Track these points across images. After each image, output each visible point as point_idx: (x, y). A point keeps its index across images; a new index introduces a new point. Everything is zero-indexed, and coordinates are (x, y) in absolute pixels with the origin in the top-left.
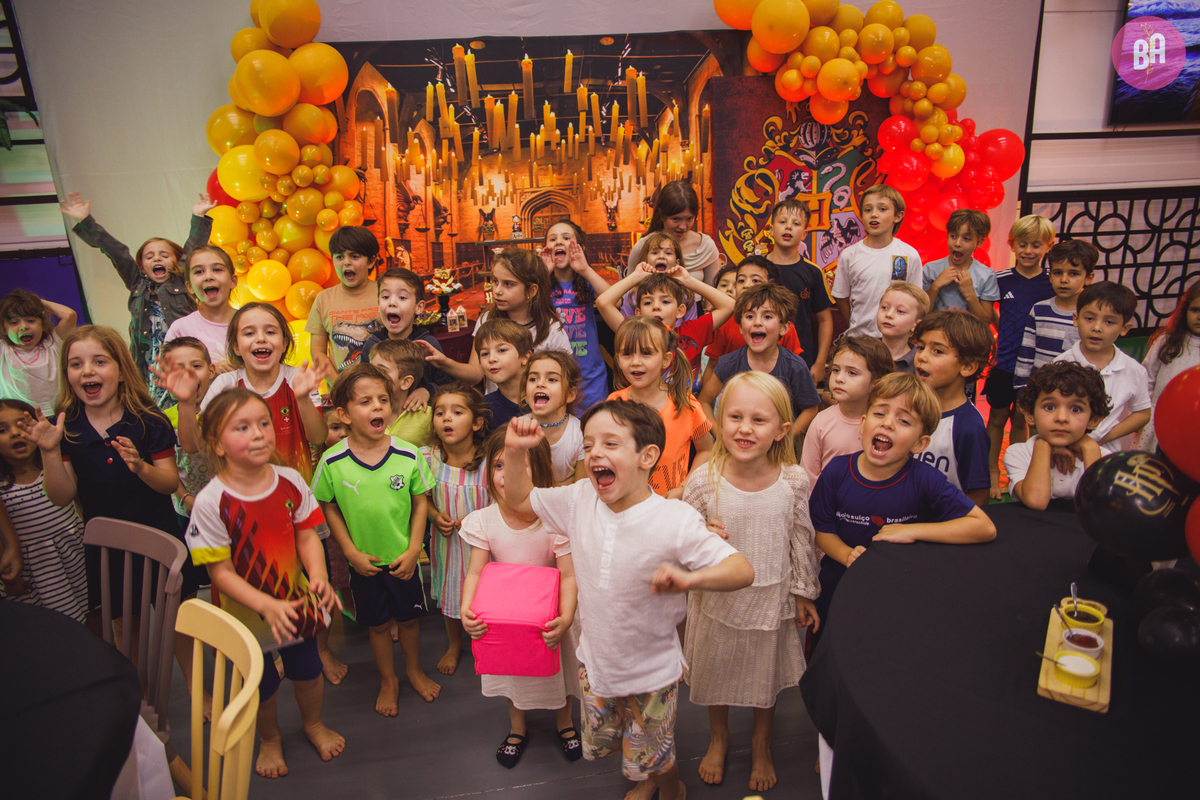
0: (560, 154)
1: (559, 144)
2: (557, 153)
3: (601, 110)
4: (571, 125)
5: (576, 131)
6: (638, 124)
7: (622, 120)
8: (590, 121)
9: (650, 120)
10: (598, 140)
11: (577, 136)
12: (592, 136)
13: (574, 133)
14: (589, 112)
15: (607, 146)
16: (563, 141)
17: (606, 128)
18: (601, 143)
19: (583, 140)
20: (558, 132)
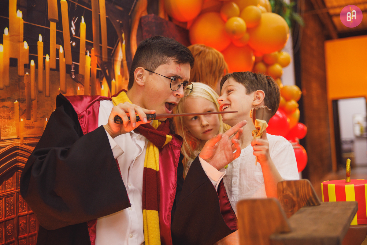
0: (29, 84)
1: (27, 67)
2: (25, 82)
3: (71, 26)
4: (40, 38)
5: (47, 51)
6: (100, 57)
7: (89, 46)
8: (60, 40)
9: (109, 51)
10: (68, 67)
11: (47, 56)
12: (62, 61)
13: (45, 54)
14: (59, 26)
15: (76, 81)
16: (32, 63)
17: (75, 54)
18: (71, 76)
19: (54, 67)
20: (26, 46)
